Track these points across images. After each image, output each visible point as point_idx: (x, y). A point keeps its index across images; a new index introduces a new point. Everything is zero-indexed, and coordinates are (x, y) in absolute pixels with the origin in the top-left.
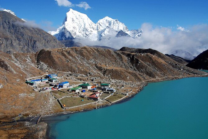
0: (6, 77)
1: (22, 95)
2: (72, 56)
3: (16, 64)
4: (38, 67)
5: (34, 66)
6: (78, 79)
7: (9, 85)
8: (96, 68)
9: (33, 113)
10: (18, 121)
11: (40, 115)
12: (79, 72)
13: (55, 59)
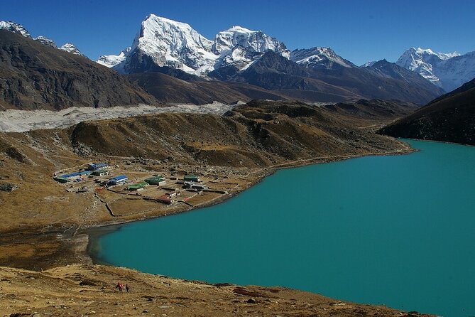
0: (21, 173)
1: (48, 198)
2: (137, 130)
3: (34, 148)
4: (74, 152)
5: (66, 149)
6: (146, 168)
7: (28, 184)
8: (181, 148)
9: (66, 223)
10: (46, 233)
11: (78, 225)
12: (149, 157)
13: (104, 137)
